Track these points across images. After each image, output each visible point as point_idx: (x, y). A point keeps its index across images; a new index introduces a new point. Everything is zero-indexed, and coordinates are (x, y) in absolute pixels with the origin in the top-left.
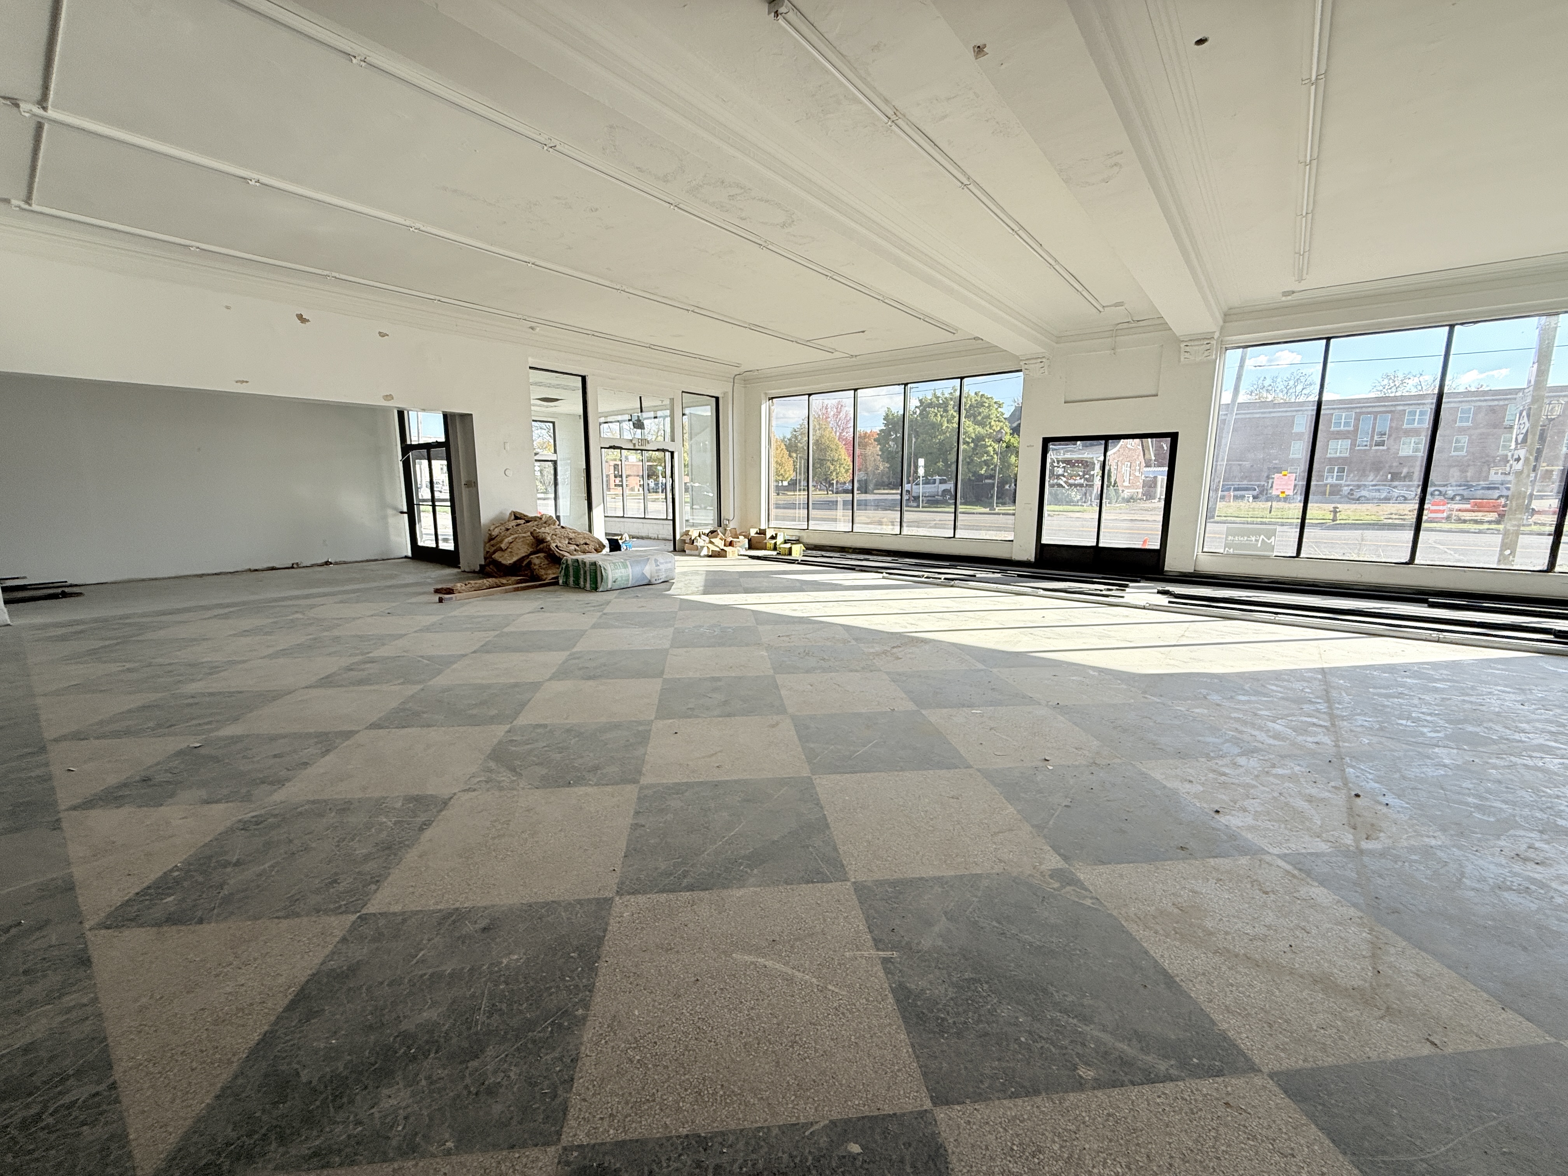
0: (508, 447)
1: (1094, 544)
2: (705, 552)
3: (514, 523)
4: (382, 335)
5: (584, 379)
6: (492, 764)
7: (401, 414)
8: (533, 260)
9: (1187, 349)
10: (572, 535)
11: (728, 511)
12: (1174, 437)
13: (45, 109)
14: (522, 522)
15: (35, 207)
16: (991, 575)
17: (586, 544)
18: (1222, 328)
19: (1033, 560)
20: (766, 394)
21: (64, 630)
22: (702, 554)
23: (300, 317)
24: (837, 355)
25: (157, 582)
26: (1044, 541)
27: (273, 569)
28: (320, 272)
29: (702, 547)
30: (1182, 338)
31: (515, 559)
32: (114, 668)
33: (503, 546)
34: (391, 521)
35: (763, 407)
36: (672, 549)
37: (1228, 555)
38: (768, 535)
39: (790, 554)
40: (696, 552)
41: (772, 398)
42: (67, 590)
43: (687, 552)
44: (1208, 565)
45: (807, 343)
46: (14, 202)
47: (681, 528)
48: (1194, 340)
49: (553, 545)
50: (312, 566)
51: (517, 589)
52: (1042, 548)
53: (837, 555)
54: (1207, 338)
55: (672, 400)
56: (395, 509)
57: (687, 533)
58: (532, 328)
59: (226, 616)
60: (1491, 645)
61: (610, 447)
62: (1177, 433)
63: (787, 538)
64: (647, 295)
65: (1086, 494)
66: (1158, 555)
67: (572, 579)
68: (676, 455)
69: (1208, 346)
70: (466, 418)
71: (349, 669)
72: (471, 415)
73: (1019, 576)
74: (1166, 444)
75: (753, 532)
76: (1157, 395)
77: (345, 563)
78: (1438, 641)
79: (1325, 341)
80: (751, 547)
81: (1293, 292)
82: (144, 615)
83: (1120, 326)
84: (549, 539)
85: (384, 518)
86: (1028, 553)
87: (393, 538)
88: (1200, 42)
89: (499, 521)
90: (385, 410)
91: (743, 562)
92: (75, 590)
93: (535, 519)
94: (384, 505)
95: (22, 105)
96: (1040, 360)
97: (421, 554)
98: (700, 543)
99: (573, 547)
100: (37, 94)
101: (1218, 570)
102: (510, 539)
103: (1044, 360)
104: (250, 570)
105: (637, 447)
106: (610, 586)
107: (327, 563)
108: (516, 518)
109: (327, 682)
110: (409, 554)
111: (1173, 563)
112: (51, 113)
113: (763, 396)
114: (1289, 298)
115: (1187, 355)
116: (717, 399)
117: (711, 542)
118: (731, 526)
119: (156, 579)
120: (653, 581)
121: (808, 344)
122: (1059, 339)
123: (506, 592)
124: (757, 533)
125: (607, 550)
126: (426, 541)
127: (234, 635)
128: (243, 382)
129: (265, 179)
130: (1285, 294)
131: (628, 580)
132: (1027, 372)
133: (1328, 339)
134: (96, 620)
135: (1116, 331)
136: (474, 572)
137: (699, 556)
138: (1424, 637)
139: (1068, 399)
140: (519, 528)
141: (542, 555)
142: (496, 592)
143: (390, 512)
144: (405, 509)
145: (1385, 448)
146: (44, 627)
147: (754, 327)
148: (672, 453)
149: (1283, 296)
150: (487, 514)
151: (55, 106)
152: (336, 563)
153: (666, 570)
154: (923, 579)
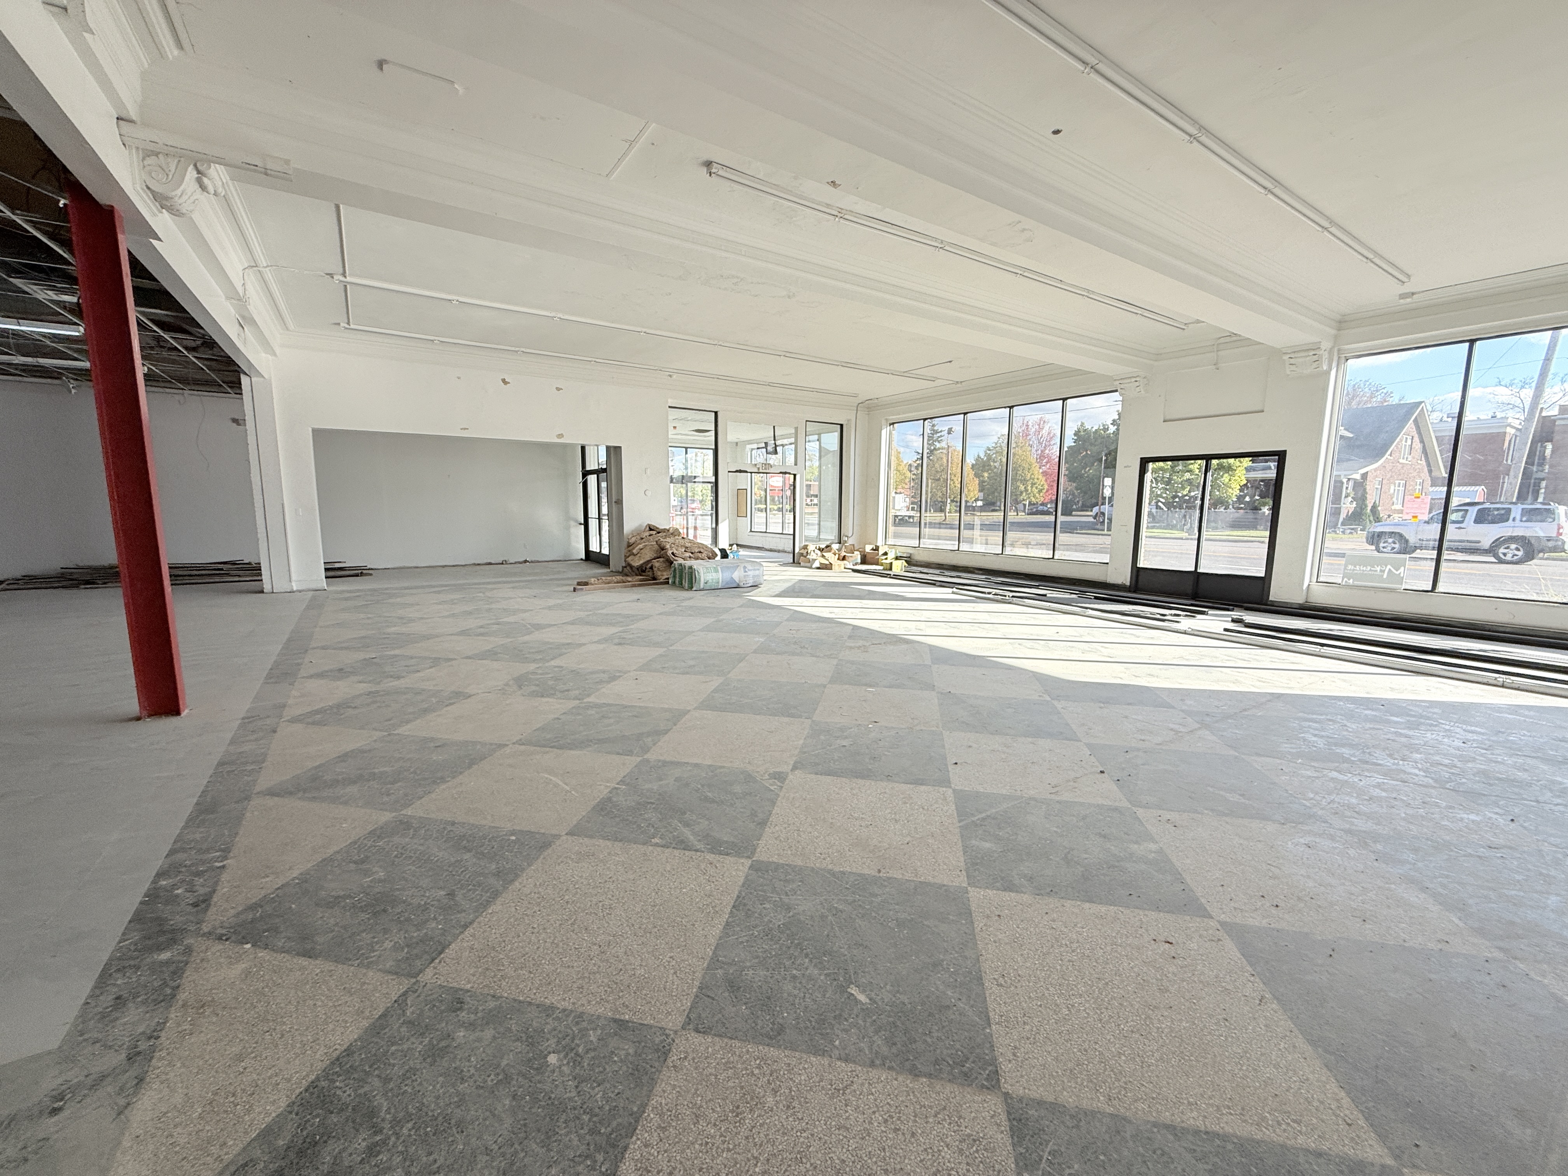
0: (648, 471)
1: (1193, 569)
2: (817, 564)
3: (647, 534)
4: (558, 389)
5: (716, 413)
6: (511, 683)
7: (583, 448)
8: (644, 330)
9: (1292, 361)
10: (688, 545)
11: (847, 529)
12: (1280, 455)
13: (345, 277)
14: (654, 532)
15: (352, 326)
16: (1067, 596)
17: (700, 552)
18: (1336, 337)
19: (1128, 584)
20: (887, 420)
21: (348, 595)
22: (814, 566)
23: (504, 381)
24: (938, 383)
25: (418, 570)
26: (1141, 564)
27: (490, 564)
28: (513, 349)
29: (814, 560)
30: (1284, 351)
31: (641, 562)
32: (362, 616)
33: (635, 551)
34: (573, 530)
35: (884, 432)
36: (792, 561)
37: (1348, 586)
38: (881, 552)
39: (891, 569)
40: (809, 565)
41: (893, 424)
42: (364, 572)
43: (802, 564)
44: (1322, 597)
45: (904, 374)
46: (342, 324)
47: (800, 542)
48: (1298, 352)
49: (670, 552)
50: (516, 563)
51: (640, 585)
52: (1137, 572)
53: (937, 572)
54: (1312, 348)
55: (796, 429)
56: (576, 521)
57: (805, 547)
58: (670, 376)
59: (439, 592)
60: (1548, 691)
61: (737, 471)
62: (1285, 451)
63: (899, 555)
64: (742, 347)
65: (1185, 516)
66: (1264, 582)
67: (677, 580)
68: (798, 477)
69: (1315, 358)
70: (618, 449)
71: (481, 627)
72: (620, 447)
73: (1096, 598)
74: (1272, 464)
75: (868, 548)
76: (1263, 411)
77: (538, 562)
78: (1503, 686)
79: (1467, 344)
80: (864, 561)
81: (1413, 294)
82: (397, 589)
83: (1222, 340)
84: (668, 546)
85: (568, 528)
86: (1123, 576)
87: (574, 544)
88: (1056, 132)
89: (637, 533)
90: (572, 446)
91: (845, 574)
92: (370, 572)
93: (664, 530)
94: (568, 518)
95: (335, 277)
96: (1134, 380)
97: (590, 557)
98: (812, 556)
99: (688, 554)
100: (341, 271)
101: (1330, 602)
102: (641, 546)
103: (1138, 379)
104: (475, 564)
105: (761, 471)
106: (702, 587)
107: (526, 561)
108: (651, 529)
109: (463, 633)
110: (584, 557)
111: (1278, 592)
112: (349, 279)
113: (883, 422)
114: (1409, 300)
115: (1293, 368)
116: (842, 426)
117: (823, 556)
118: (850, 542)
119: (417, 567)
120: (741, 585)
121: (906, 374)
122: (1153, 357)
123: (626, 587)
124: (873, 549)
125: (718, 558)
126: (594, 547)
127: (436, 603)
128: (465, 429)
129: (461, 299)
130: (1403, 296)
131: (718, 583)
132: (1123, 391)
134: (369, 590)
135: (1217, 345)
136: (618, 572)
137: (811, 568)
138: (1485, 680)
139: (1168, 418)
140: (651, 538)
141: (661, 560)
142: (618, 587)
143: (572, 523)
144: (582, 522)
146: (343, 592)
147: (845, 365)
148: (795, 475)
149: (1400, 299)
150: (630, 525)
151: (351, 275)
152: (532, 562)
153: (754, 576)
154: (990, 596)
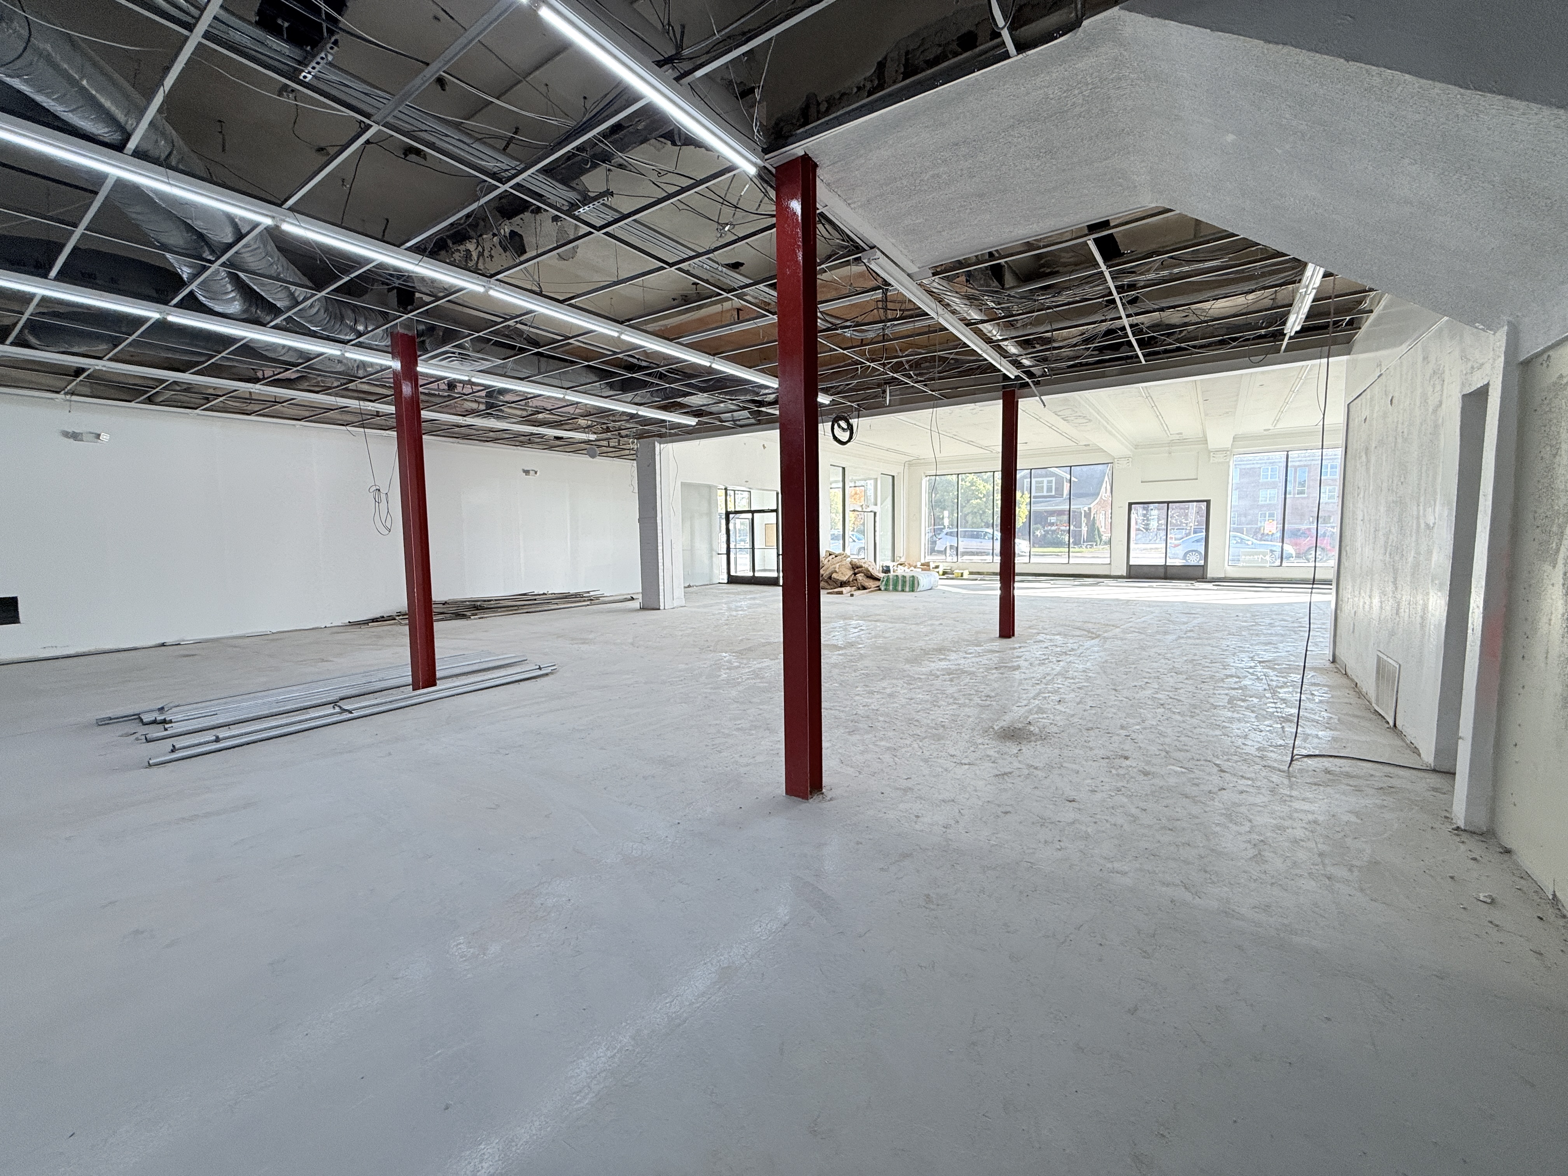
1: (1164, 563)
5: (844, 468)
11: (899, 552)
12: (1208, 502)
18: (1232, 445)
19: (1125, 574)
20: (925, 473)
26: (1132, 563)
30: (1211, 450)
34: (718, 560)
44: (1232, 573)
48: (1219, 451)
52: (1130, 566)
54: (1225, 450)
55: (876, 479)
56: (716, 551)
62: (1210, 500)
66: (1204, 568)
67: (891, 586)
68: (877, 515)
69: (1225, 454)
74: (1203, 506)
76: (1197, 479)
83: (1173, 441)
86: (1122, 570)
87: (719, 571)
94: (712, 549)
96: (1127, 459)
97: (733, 580)
103: (1129, 459)
110: (726, 579)
111: (1212, 572)
113: (923, 475)
116: (893, 477)
122: (1137, 447)
130: (1265, 430)
133: (1288, 451)
135: (1171, 443)
139: (1144, 481)
143: (714, 553)
144: (724, 552)
145: (1305, 495)
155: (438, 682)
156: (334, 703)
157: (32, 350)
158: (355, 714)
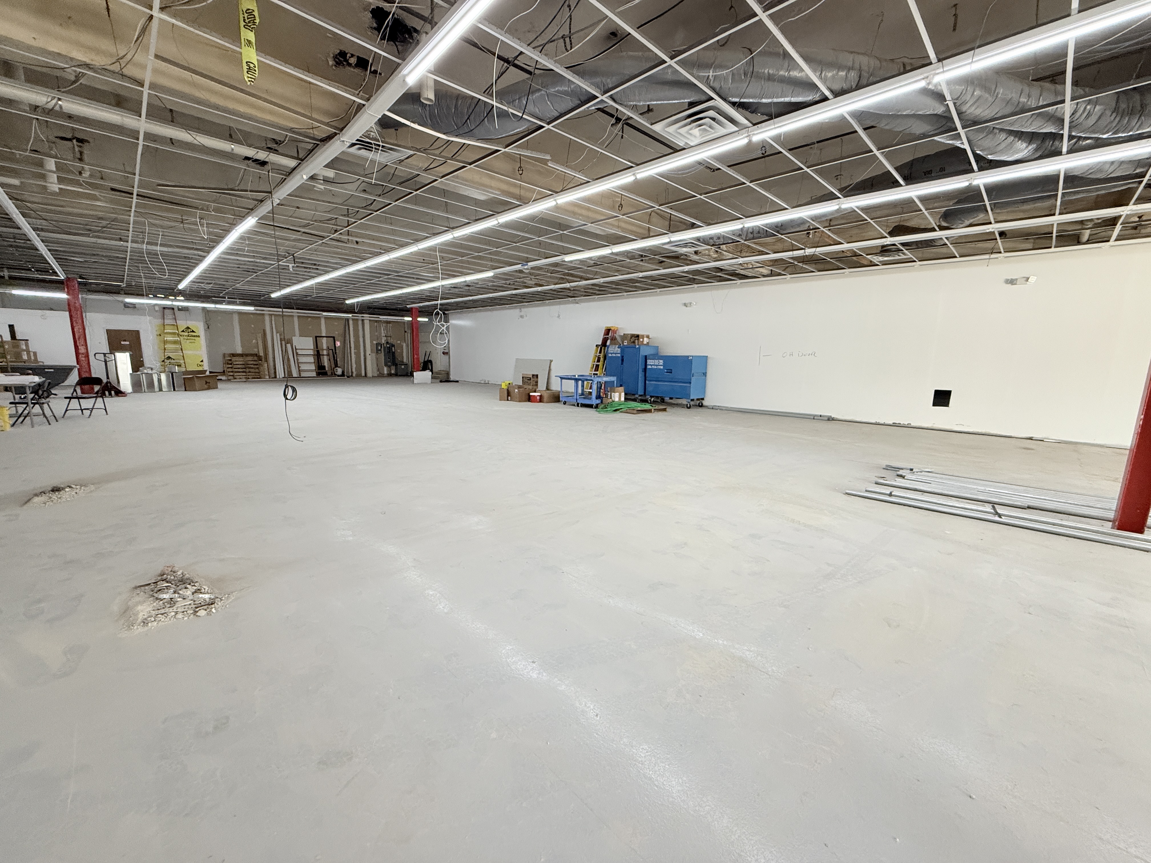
155: (1146, 529)
156: (993, 504)
157: (953, 230)
158: (1004, 519)
